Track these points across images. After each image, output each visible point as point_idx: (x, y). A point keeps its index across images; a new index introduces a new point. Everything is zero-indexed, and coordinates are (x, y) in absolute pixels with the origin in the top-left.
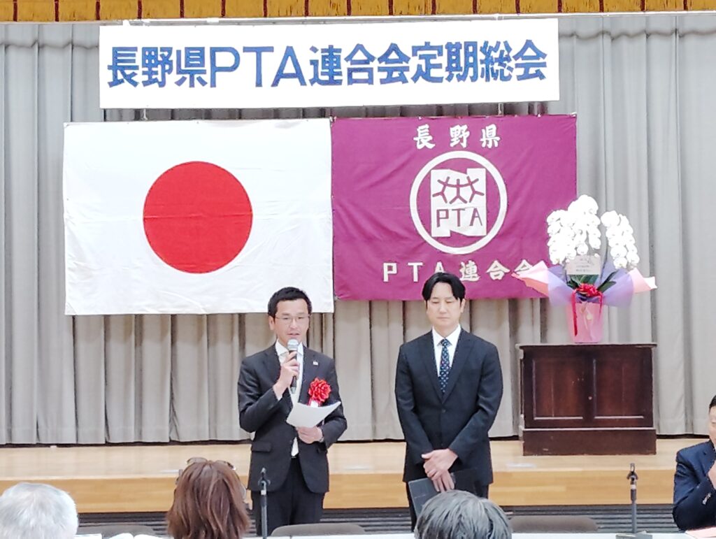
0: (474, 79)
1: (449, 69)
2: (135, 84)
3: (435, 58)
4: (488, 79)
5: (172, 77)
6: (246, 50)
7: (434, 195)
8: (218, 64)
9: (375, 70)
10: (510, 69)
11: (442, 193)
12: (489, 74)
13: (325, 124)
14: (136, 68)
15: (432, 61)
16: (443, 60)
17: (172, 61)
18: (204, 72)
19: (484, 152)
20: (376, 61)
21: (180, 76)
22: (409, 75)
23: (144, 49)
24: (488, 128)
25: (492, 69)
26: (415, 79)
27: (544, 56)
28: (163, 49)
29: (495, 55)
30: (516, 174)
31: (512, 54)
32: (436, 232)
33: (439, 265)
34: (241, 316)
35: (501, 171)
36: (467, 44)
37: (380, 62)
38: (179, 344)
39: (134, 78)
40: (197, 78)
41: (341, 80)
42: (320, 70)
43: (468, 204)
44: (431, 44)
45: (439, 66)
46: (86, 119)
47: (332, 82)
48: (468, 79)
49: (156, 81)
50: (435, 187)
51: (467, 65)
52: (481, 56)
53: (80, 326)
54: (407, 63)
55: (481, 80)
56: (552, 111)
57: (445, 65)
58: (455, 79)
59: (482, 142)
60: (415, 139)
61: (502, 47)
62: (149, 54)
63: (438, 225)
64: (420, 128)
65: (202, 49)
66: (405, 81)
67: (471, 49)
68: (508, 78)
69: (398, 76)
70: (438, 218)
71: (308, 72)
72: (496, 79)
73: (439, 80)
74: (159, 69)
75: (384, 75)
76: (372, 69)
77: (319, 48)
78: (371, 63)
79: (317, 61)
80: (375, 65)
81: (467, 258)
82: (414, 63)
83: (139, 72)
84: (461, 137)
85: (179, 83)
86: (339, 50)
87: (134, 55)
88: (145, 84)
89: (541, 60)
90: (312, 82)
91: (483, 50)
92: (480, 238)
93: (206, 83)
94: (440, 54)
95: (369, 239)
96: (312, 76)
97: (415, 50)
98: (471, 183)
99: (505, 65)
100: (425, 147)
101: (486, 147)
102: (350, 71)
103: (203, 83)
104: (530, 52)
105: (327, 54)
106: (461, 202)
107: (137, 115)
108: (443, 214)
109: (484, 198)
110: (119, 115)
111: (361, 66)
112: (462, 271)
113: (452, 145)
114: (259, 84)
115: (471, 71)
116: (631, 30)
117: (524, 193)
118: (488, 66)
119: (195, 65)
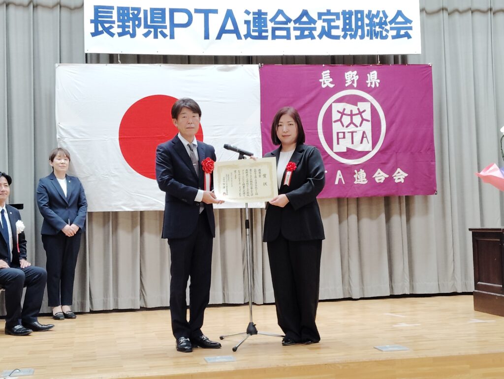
0: (362, 37)
1: (344, 29)
2: (112, 35)
3: (335, 22)
4: (371, 38)
5: (141, 31)
6: (197, 11)
7: (335, 122)
8: (176, 21)
9: (292, 29)
10: (387, 31)
11: (340, 120)
12: (373, 34)
13: (255, 68)
14: (113, 22)
15: (333, 24)
16: (340, 23)
17: (141, 18)
18: (165, 27)
19: (369, 91)
20: (292, 22)
21: (147, 30)
22: (316, 33)
23: (119, 9)
24: (371, 73)
25: (375, 30)
26: (320, 36)
27: (410, 22)
28: (133, 9)
29: (377, 20)
30: (391, 107)
31: (388, 20)
32: (337, 148)
33: (339, 172)
35: (382, 105)
36: (357, 12)
37: (295, 23)
38: (146, 234)
39: (111, 30)
40: (160, 32)
41: (267, 36)
42: (252, 28)
43: (359, 128)
44: (332, 11)
45: (337, 27)
47: (260, 37)
48: (358, 37)
49: (128, 33)
50: (335, 116)
51: (357, 27)
52: (367, 21)
54: (315, 24)
55: (367, 39)
56: (411, 61)
57: (341, 27)
58: (348, 37)
59: (368, 83)
60: (320, 80)
61: (381, 15)
62: (123, 11)
63: (338, 143)
64: (324, 72)
65: (163, 10)
67: (359, 16)
68: (386, 37)
69: (308, 34)
70: (338, 139)
71: (243, 30)
72: (377, 38)
73: (337, 37)
74: (131, 24)
75: (298, 33)
76: (289, 28)
77: (251, 11)
78: (289, 23)
79: (250, 21)
80: (291, 25)
81: (359, 167)
82: (319, 25)
83: (115, 26)
84: (352, 79)
85: (146, 35)
86: (266, 14)
87: (111, 13)
88: (120, 35)
89: (408, 25)
90: (246, 37)
91: (368, 16)
92: (368, 152)
93: (167, 36)
94: (338, 18)
96: (245, 33)
97: (320, 15)
98: (360, 113)
99: (383, 28)
100: (328, 87)
101: (371, 86)
102: (274, 30)
104: (400, 19)
105: (257, 16)
106: (354, 126)
107: (112, 59)
108: (341, 135)
109: (370, 123)
111: (282, 26)
112: (355, 176)
113: (347, 85)
114: (207, 37)
115: (360, 31)
116: (461, 9)
117: (398, 120)
118: (371, 29)
119: (158, 21)
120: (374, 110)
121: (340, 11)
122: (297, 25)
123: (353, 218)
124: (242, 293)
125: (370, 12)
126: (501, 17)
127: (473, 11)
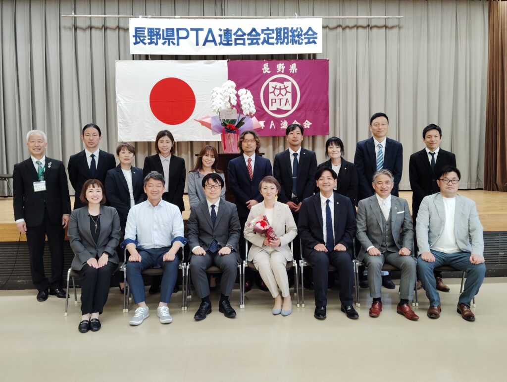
0: (287, 44)
1: (277, 39)
2: (145, 44)
3: (271, 34)
4: (293, 44)
5: (161, 41)
6: (192, 29)
7: (271, 93)
8: (180, 36)
9: (246, 39)
10: (302, 40)
11: (273, 92)
12: (294, 42)
13: (225, 62)
14: (145, 37)
15: (270, 36)
16: (274, 35)
17: (160, 34)
18: (174, 39)
19: (291, 75)
20: (246, 35)
21: (164, 41)
22: (260, 42)
23: (148, 29)
24: (293, 65)
25: (295, 39)
26: (263, 43)
27: (316, 34)
28: (156, 29)
29: (296, 33)
30: (303, 85)
31: (303, 33)
33: (272, 122)
35: (298, 83)
36: (284, 28)
39: (144, 41)
40: (171, 42)
41: (232, 44)
42: (223, 39)
43: (284, 97)
44: (270, 29)
45: (272, 38)
46: (125, 59)
47: (228, 44)
48: (285, 43)
49: (154, 42)
50: (271, 89)
51: (285, 38)
52: (290, 34)
55: (290, 44)
56: (318, 57)
57: (275, 37)
58: (279, 43)
59: (290, 71)
60: (262, 69)
61: (299, 30)
62: (151, 30)
63: (272, 105)
64: (265, 64)
65: (173, 29)
67: (286, 31)
68: (301, 43)
69: (256, 42)
70: (272, 103)
71: (218, 40)
72: (296, 44)
73: (273, 44)
74: (155, 37)
75: (250, 41)
77: (223, 29)
78: (244, 36)
79: (222, 35)
80: (246, 37)
81: (283, 119)
82: (262, 36)
84: (281, 68)
85: (164, 44)
86: (231, 30)
87: (144, 31)
88: (149, 44)
89: (315, 36)
90: (220, 44)
91: (291, 31)
92: (289, 111)
94: (273, 33)
97: (263, 31)
98: (285, 88)
99: (300, 38)
102: (236, 40)
103: (174, 44)
104: (310, 32)
105: (226, 32)
108: (274, 101)
109: (291, 94)
111: (240, 36)
112: (281, 124)
113: (278, 72)
114: (197, 44)
115: (286, 40)
116: (350, 25)
117: (307, 92)
118: (293, 38)
119: (170, 36)
120: (293, 87)
122: (249, 37)
125: (292, 28)
126: (375, 30)
127: (358, 27)
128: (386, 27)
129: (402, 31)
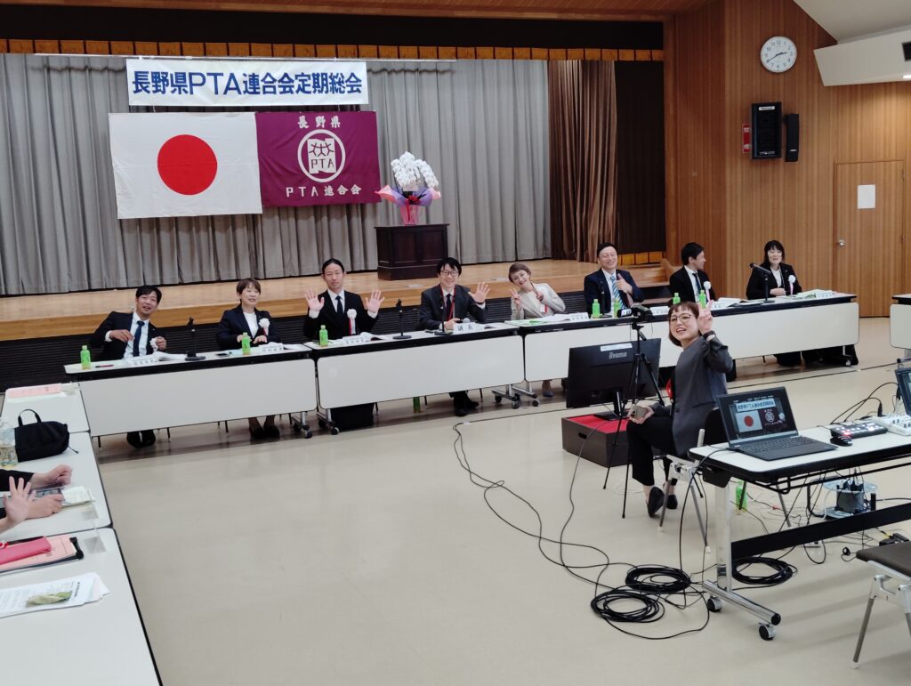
0: (327, 92)
1: (314, 87)
2: (148, 92)
3: (307, 81)
4: (333, 93)
5: (169, 89)
6: (209, 74)
7: (310, 152)
8: (194, 82)
9: (277, 87)
10: (344, 87)
11: (313, 151)
12: (334, 90)
13: (252, 115)
14: (149, 83)
15: (306, 83)
16: (311, 82)
17: (168, 80)
18: (186, 86)
19: (333, 130)
20: (277, 81)
21: (173, 88)
22: (294, 90)
23: (152, 73)
24: (334, 118)
25: (335, 87)
26: (297, 92)
27: (360, 81)
28: (163, 73)
29: (337, 80)
30: (349, 143)
31: (345, 80)
32: (312, 171)
33: (314, 188)
34: (212, 217)
35: (342, 140)
36: (323, 74)
37: (279, 83)
38: (180, 233)
39: (148, 89)
40: (183, 90)
41: (260, 92)
42: (248, 86)
43: (327, 157)
44: (304, 74)
45: (309, 85)
47: (255, 93)
48: (324, 92)
49: (160, 90)
50: (310, 148)
51: (323, 85)
52: (329, 81)
53: (124, 225)
54: (293, 83)
55: (330, 93)
56: (362, 109)
57: (312, 85)
58: (317, 92)
59: (332, 125)
60: (298, 123)
61: (340, 76)
62: (156, 76)
63: (313, 168)
64: (301, 117)
65: (184, 74)
66: (292, 92)
67: (324, 77)
68: (343, 92)
69: (288, 90)
70: (312, 164)
71: (242, 88)
72: (337, 93)
73: (309, 92)
74: (161, 84)
75: (282, 89)
76: (275, 86)
77: (248, 74)
78: (274, 82)
79: (247, 81)
80: (276, 84)
81: (327, 184)
82: (297, 83)
83: (150, 85)
84: (321, 122)
85: (173, 92)
86: (258, 76)
87: (147, 76)
88: (154, 92)
89: (359, 83)
90: (245, 92)
91: (330, 77)
92: (333, 174)
93: (188, 92)
94: (310, 79)
95: (278, 175)
96: (244, 89)
97: (297, 76)
98: (327, 146)
99: (341, 86)
100: (304, 127)
101: (334, 127)
102: (264, 87)
103: (186, 92)
104: (353, 79)
105: (252, 78)
106: (323, 155)
107: (148, 109)
108: (314, 162)
109: (334, 154)
110: (137, 109)
111: (270, 85)
112: (325, 190)
113: (317, 126)
114: (217, 93)
115: (325, 88)
116: (397, 69)
117: (354, 151)
118: (333, 86)
119: (181, 82)
120: (336, 144)
121: (310, 73)
122: (281, 84)
123: (325, 219)
124: (249, 272)
125: (332, 74)
126: (425, 76)
127: (405, 71)
128: (437, 71)
129: (455, 76)
